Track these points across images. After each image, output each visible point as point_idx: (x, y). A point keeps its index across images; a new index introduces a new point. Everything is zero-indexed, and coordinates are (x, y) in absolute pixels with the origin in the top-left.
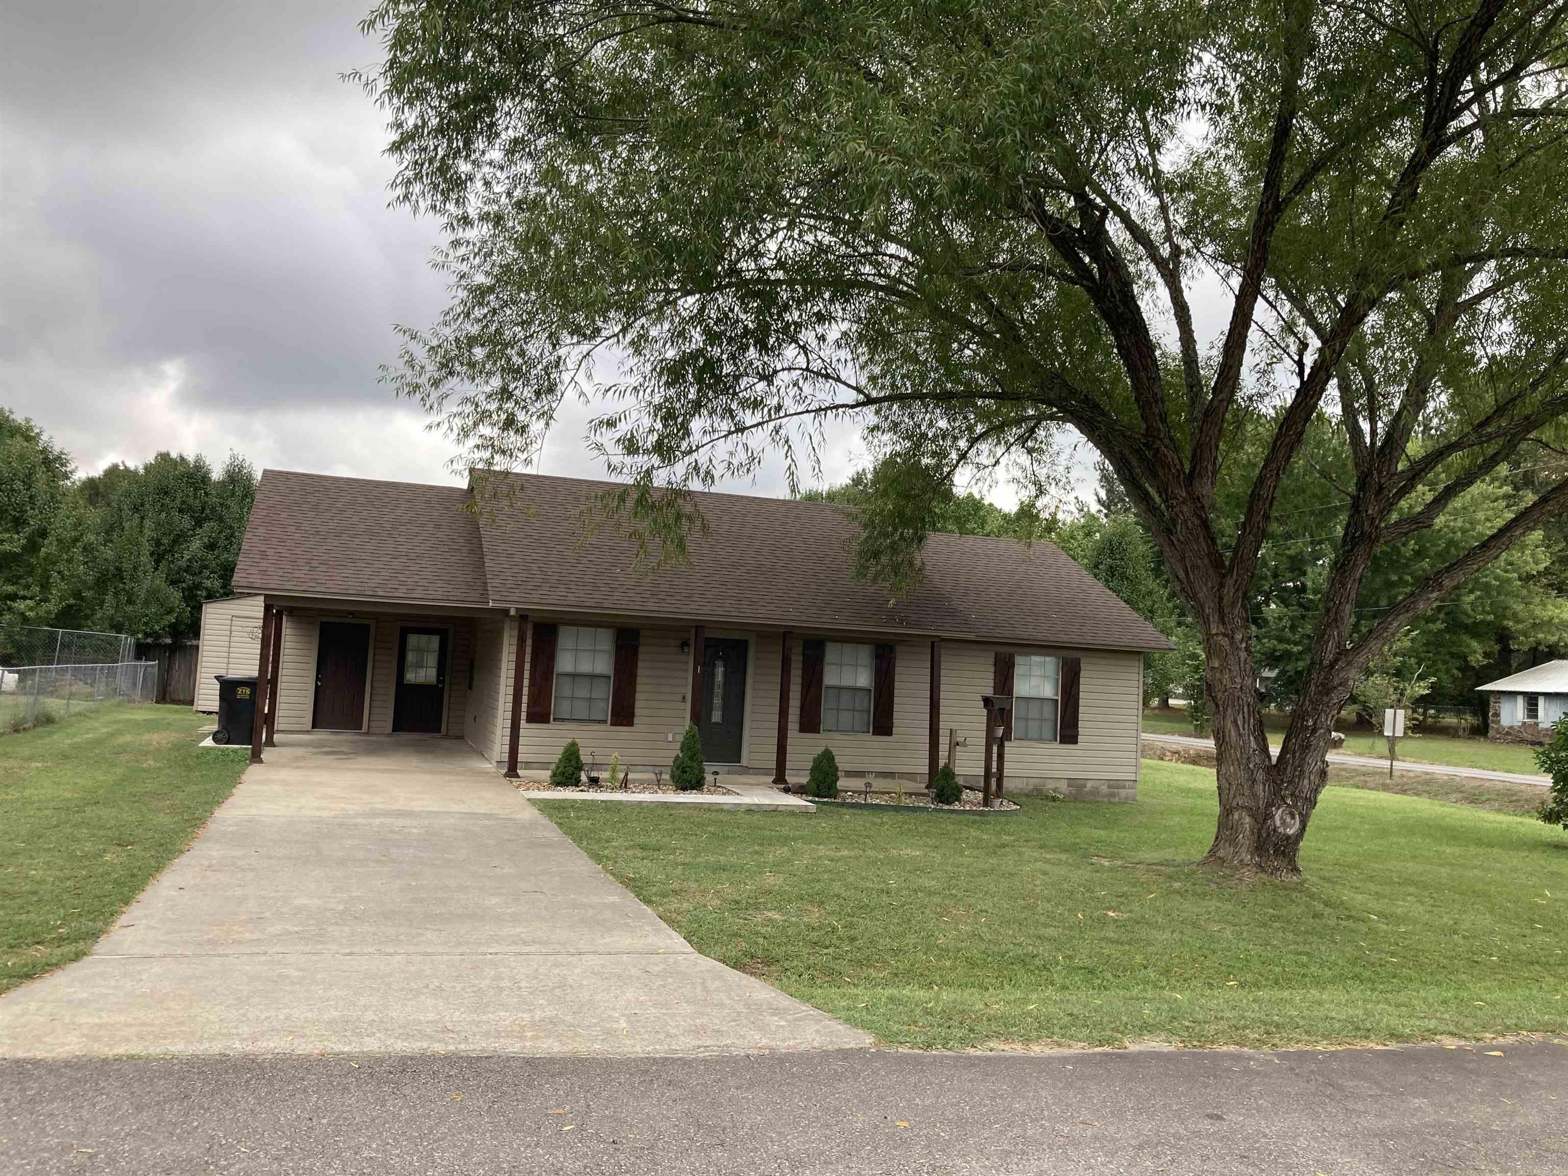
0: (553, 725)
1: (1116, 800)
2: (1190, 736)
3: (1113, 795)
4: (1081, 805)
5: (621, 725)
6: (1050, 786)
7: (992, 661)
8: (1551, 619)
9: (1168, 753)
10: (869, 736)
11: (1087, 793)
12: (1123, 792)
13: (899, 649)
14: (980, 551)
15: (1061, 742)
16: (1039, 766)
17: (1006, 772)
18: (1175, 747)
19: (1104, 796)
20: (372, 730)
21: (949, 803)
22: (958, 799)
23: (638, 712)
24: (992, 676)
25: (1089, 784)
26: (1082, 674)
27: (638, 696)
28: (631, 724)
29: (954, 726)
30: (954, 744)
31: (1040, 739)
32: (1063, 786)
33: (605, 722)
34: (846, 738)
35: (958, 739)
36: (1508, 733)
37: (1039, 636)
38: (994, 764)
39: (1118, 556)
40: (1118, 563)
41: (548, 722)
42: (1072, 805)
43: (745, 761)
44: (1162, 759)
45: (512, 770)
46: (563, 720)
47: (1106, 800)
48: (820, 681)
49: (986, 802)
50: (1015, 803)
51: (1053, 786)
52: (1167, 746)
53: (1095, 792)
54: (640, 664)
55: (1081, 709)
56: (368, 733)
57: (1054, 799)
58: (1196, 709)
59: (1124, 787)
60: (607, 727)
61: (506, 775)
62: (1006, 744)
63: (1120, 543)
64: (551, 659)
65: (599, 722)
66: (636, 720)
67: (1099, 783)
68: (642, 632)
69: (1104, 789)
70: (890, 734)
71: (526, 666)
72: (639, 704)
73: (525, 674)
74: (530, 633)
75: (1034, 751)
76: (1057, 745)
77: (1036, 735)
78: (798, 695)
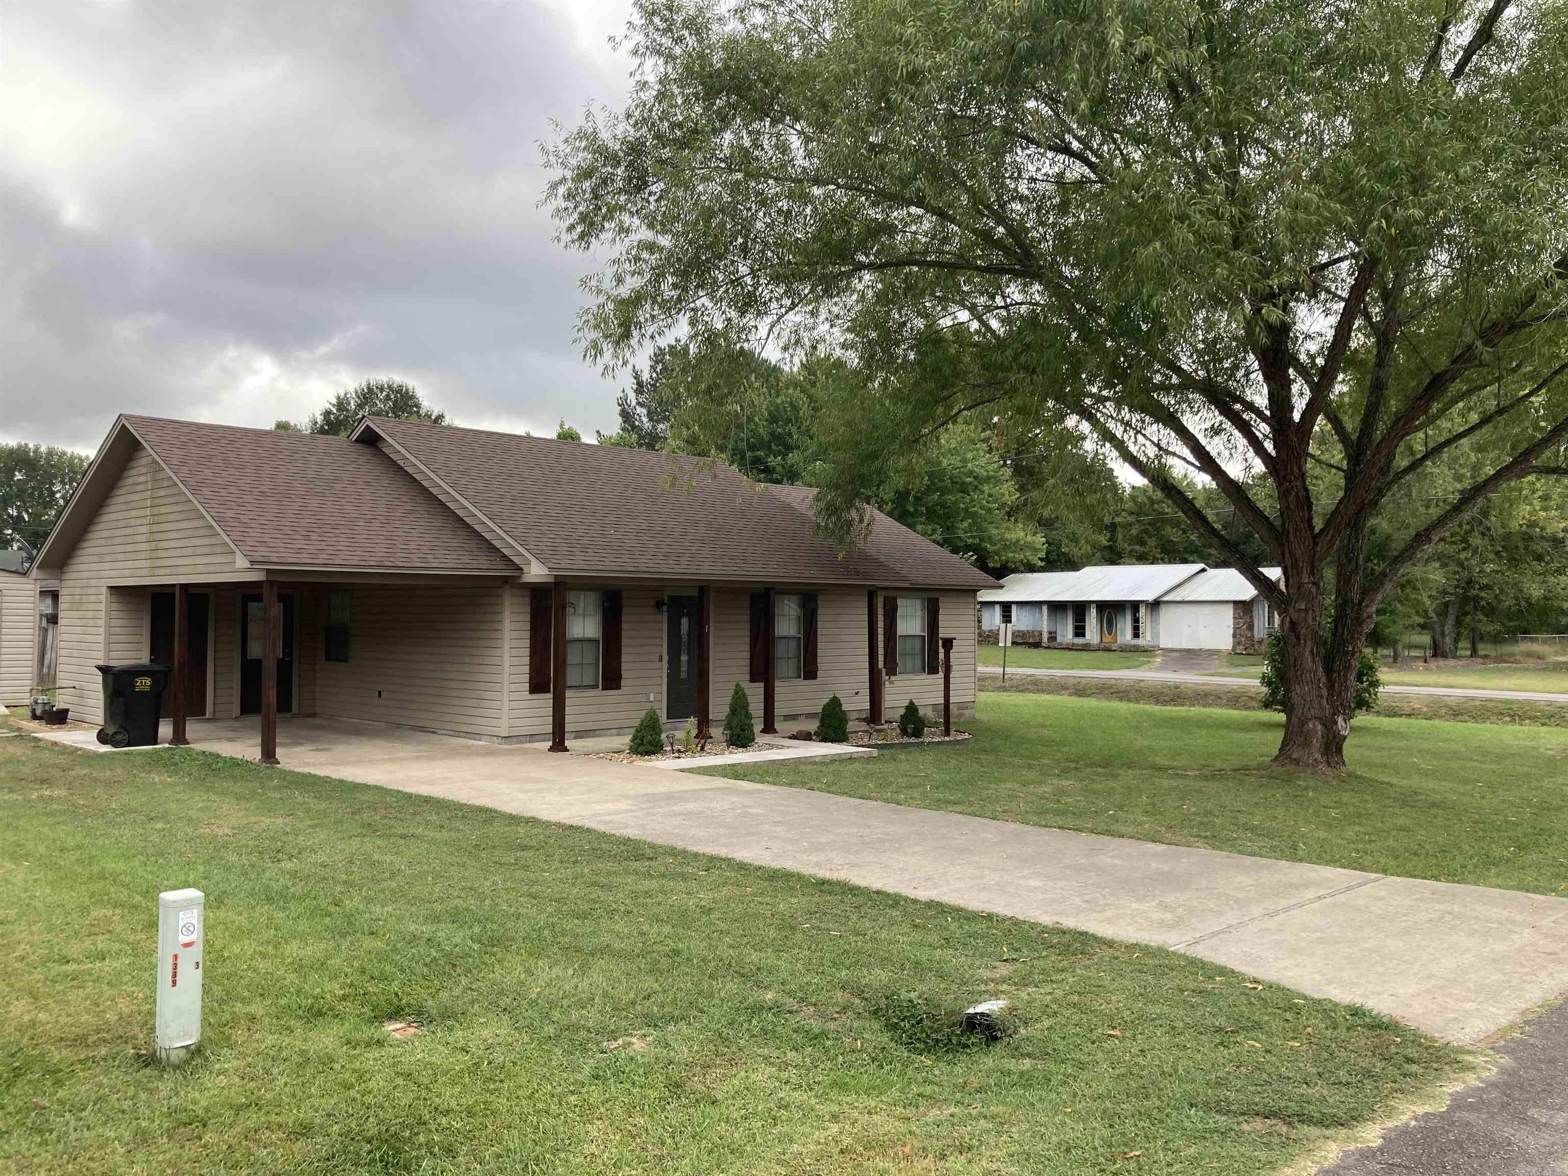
5: (611, 688)
8: (1018, 541)
10: (800, 681)
12: (967, 713)
13: (820, 597)
15: (928, 673)
20: (218, 715)
21: (919, 736)
23: (624, 674)
26: (940, 612)
27: (624, 658)
28: (618, 687)
31: (914, 672)
33: (595, 686)
34: (785, 684)
36: (988, 636)
41: (549, 691)
45: (559, 745)
49: (948, 732)
54: (624, 626)
59: (967, 708)
60: (599, 692)
61: (552, 749)
64: (549, 625)
65: (592, 687)
66: (623, 682)
68: (624, 594)
70: (815, 677)
71: (527, 634)
72: (624, 666)
73: (527, 643)
74: (527, 600)
75: (915, 683)
76: (925, 676)
77: (909, 668)
78: (747, 647)
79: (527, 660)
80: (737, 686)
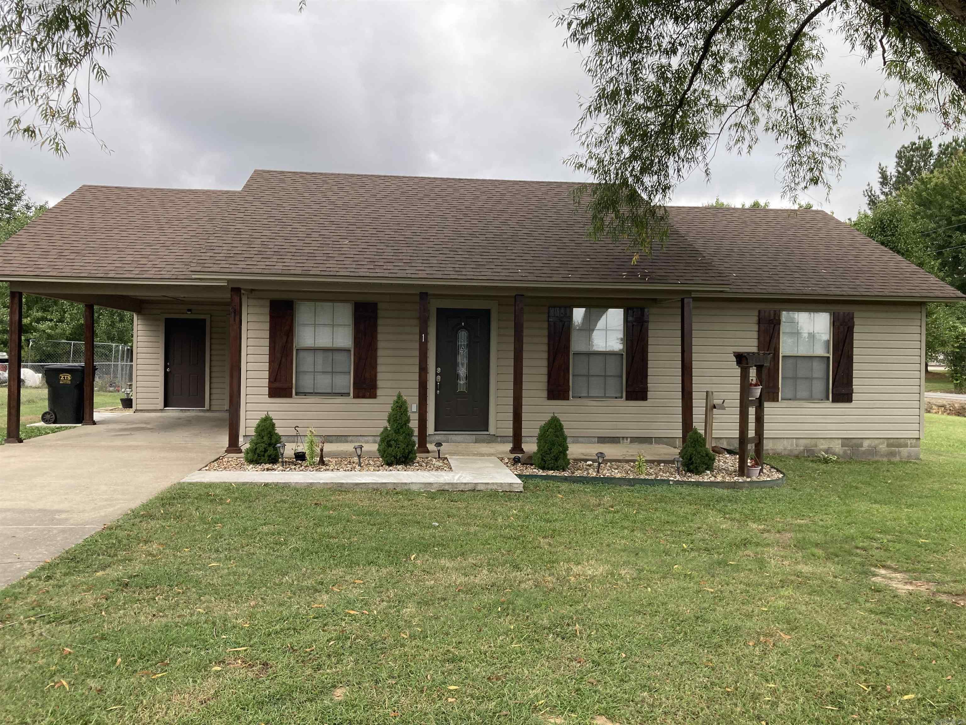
0: (295, 399)
1: (897, 459)
2: (951, 392)
3: (893, 454)
4: (856, 467)
5: (364, 397)
6: (822, 447)
7: (756, 319)
9: (934, 407)
10: (623, 402)
11: (864, 453)
12: (904, 451)
13: (651, 311)
14: (747, 219)
15: (834, 401)
16: (806, 426)
17: (766, 434)
18: (941, 402)
19: (882, 456)
20: (213, 408)
21: (698, 472)
22: (709, 467)
23: (380, 384)
24: (755, 335)
25: (866, 443)
26: (856, 329)
28: (374, 396)
29: (708, 388)
30: (711, 408)
31: (810, 398)
32: (837, 447)
33: (348, 394)
34: (594, 403)
35: (716, 402)
37: (808, 290)
38: (752, 426)
39: (889, 233)
40: (890, 238)
41: (290, 396)
42: (846, 468)
43: (492, 430)
44: (929, 412)
45: (233, 447)
46: (305, 394)
47: (885, 459)
48: (567, 347)
49: (742, 470)
50: (778, 471)
51: (825, 446)
52: (933, 401)
53: (873, 451)
54: (380, 337)
55: (855, 366)
56: (209, 410)
57: (826, 461)
58: (956, 371)
59: (906, 446)
60: (350, 400)
62: (766, 404)
63: (891, 221)
64: (289, 334)
65: (342, 395)
66: (379, 392)
67: (877, 442)
68: (380, 306)
69: (883, 447)
70: (644, 398)
71: (267, 342)
72: (380, 376)
73: (267, 350)
74: (267, 310)
75: (804, 411)
76: (829, 404)
77: (805, 394)
78: (545, 363)
79: (266, 366)
80: (399, 397)
